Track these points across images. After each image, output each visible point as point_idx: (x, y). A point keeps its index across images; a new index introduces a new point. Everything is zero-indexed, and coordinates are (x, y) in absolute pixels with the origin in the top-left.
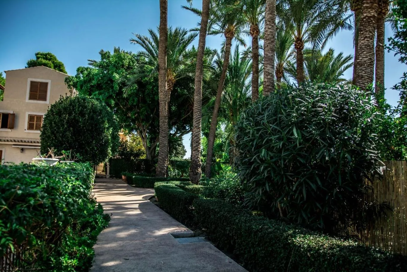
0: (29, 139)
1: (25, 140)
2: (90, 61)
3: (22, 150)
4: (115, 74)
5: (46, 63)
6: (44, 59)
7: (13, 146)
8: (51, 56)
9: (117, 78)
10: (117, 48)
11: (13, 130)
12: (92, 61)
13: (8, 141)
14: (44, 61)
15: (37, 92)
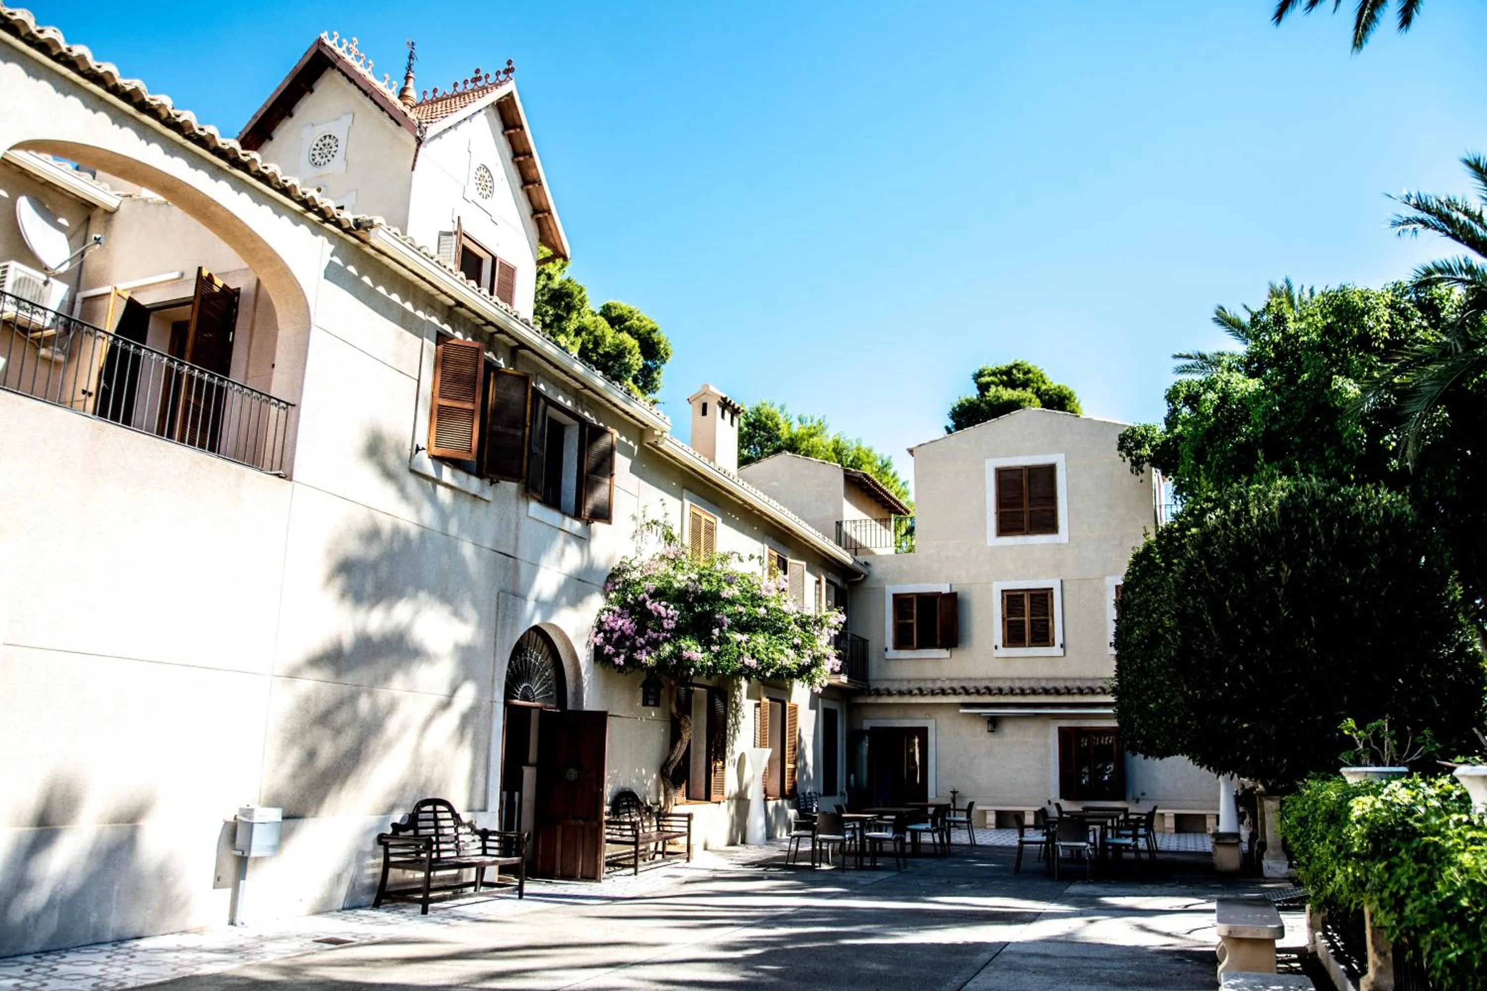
0: (1012, 679)
1: (1000, 684)
2: (1181, 356)
3: (994, 723)
4: (1339, 381)
5: (1015, 397)
6: (1006, 385)
7: (961, 711)
8: (1025, 373)
9: (1352, 395)
10: (1280, 283)
11: (956, 653)
12: (1189, 357)
13: (943, 692)
14: (1007, 394)
15: (1021, 505)
